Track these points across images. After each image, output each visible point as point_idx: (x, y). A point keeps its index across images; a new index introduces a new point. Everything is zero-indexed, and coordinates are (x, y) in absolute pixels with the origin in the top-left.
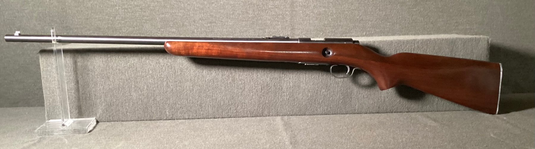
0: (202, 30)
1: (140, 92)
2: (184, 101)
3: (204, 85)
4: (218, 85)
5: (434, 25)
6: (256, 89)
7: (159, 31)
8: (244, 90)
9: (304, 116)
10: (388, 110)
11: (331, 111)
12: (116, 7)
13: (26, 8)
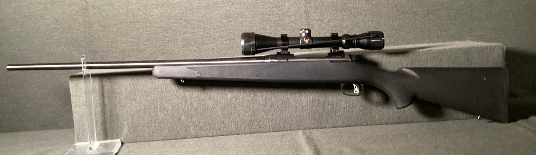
0: (222, 47)
1: (165, 112)
2: (208, 119)
3: (226, 102)
4: (240, 102)
5: (447, 33)
6: (277, 104)
7: (181, 50)
8: (266, 106)
9: (325, 129)
10: (409, 120)
11: (352, 123)
12: (140, 30)
13: (55, 35)
